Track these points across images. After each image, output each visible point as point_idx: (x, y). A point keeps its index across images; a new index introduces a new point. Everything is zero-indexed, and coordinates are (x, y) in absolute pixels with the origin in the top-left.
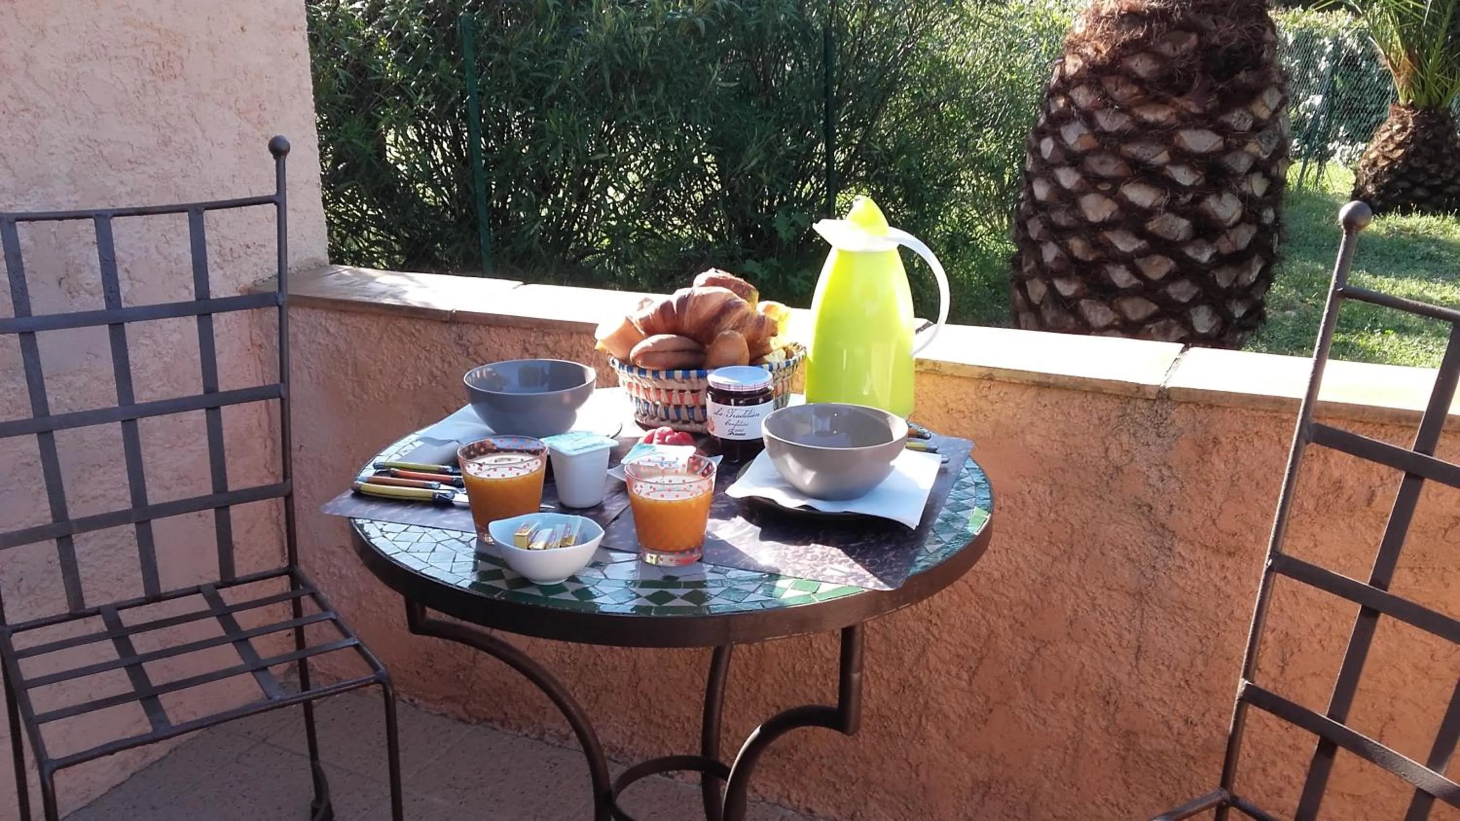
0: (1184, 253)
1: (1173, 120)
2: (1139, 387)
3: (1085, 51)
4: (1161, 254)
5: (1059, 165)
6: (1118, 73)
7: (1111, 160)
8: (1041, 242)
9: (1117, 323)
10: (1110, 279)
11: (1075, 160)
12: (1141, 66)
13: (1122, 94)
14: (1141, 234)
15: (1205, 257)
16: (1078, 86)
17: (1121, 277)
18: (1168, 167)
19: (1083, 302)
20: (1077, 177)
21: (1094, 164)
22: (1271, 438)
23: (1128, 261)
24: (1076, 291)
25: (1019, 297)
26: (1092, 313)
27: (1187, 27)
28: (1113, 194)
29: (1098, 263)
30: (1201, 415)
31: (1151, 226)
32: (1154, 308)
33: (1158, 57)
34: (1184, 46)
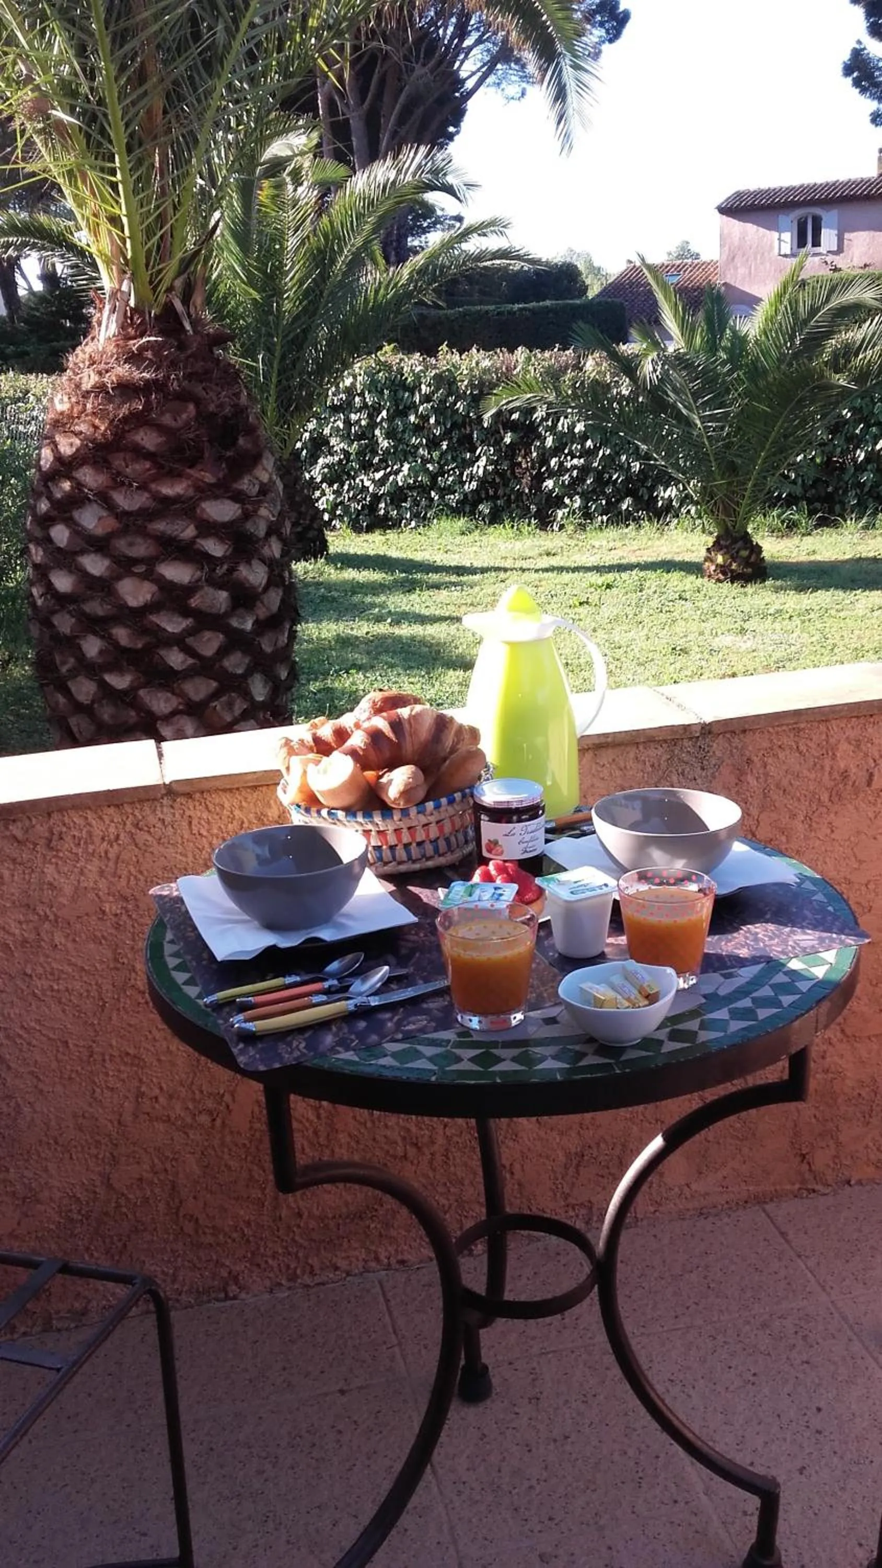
0: (229, 625)
1: (191, 492)
2: (686, 728)
3: (77, 428)
4: (209, 630)
5: (82, 552)
6: (125, 449)
7: (139, 540)
8: (77, 637)
9: (181, 707)
10: (166, 663)
11: (100, 545)
12: (148, 439)
13: (134, 470)
14: (186, 612)
15: (249, 625)
16: (82, 465)
17: (176, 659)
18: (198, 540)
19: (142, 692)
20: (107, 562)
21: (121, 545)
22: (791, 748)
23: (179, 641)
24: (132, 682)
25: (62, 700)
26: (154, 702)
27: (183, 397)
28: (150, 575)
29: (149, 650)
30: (736, 741)
31: (194, 602)
32: (214, 684)
33: (161, 428)
34: (184, 416)
